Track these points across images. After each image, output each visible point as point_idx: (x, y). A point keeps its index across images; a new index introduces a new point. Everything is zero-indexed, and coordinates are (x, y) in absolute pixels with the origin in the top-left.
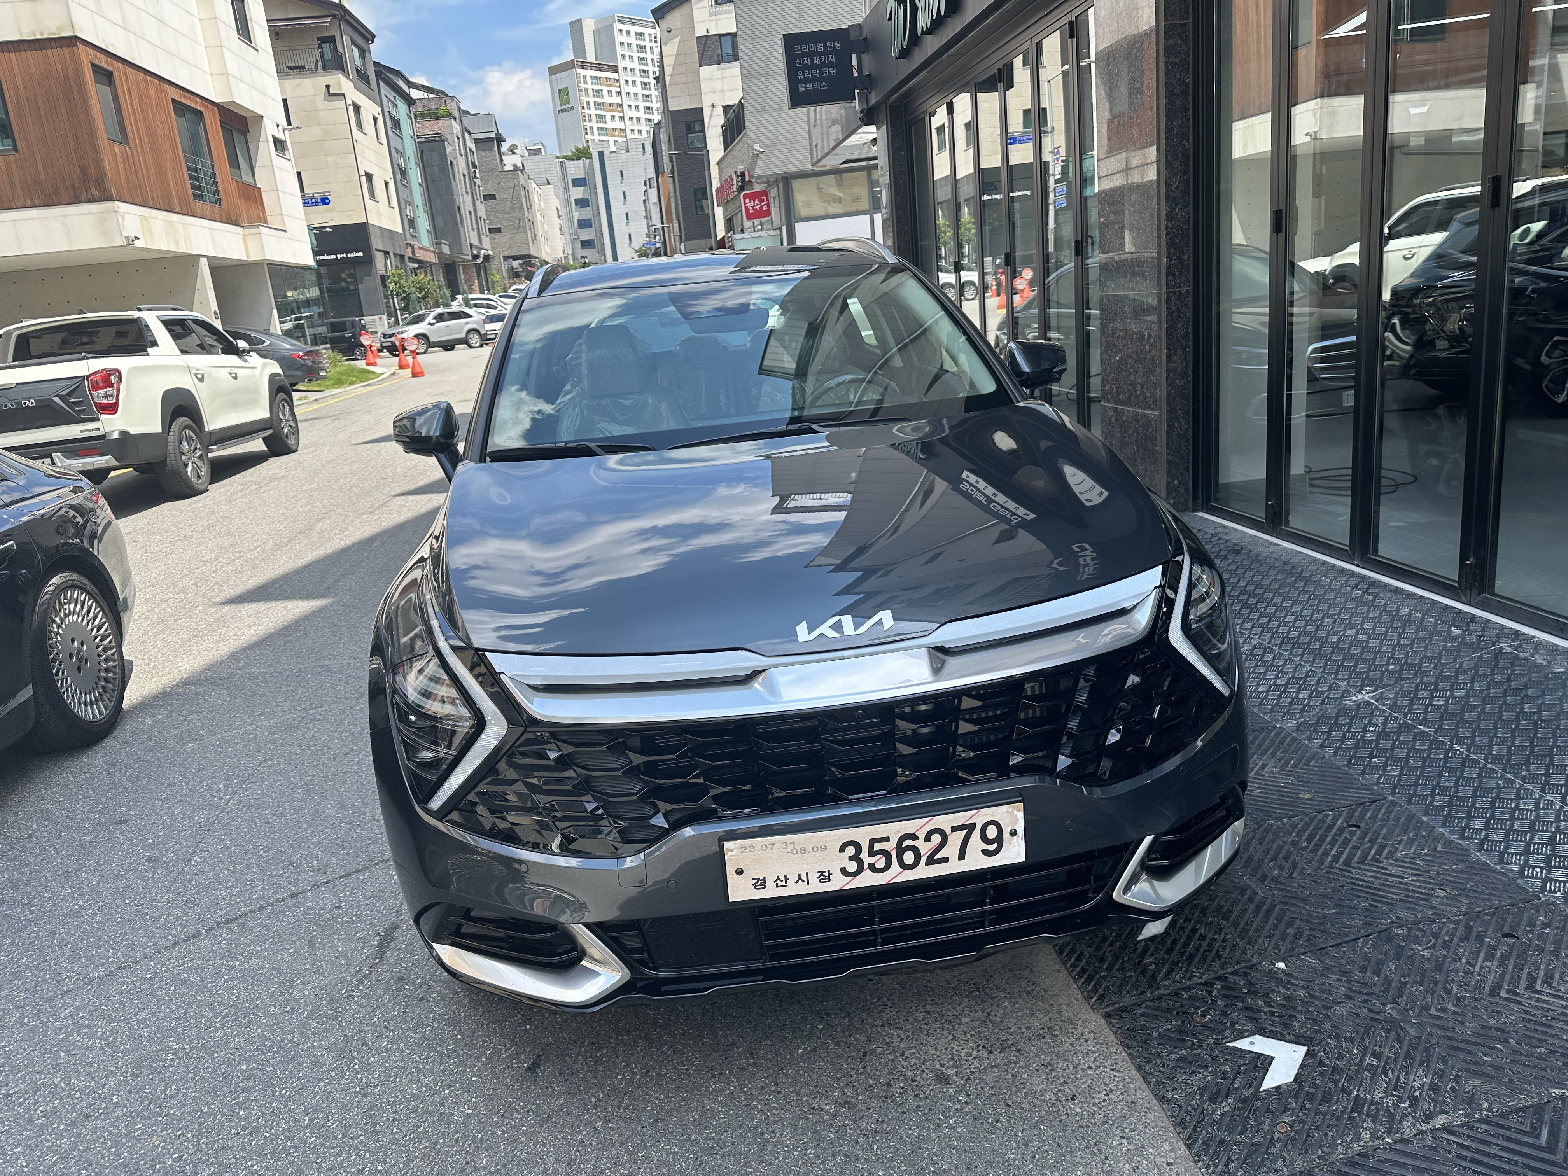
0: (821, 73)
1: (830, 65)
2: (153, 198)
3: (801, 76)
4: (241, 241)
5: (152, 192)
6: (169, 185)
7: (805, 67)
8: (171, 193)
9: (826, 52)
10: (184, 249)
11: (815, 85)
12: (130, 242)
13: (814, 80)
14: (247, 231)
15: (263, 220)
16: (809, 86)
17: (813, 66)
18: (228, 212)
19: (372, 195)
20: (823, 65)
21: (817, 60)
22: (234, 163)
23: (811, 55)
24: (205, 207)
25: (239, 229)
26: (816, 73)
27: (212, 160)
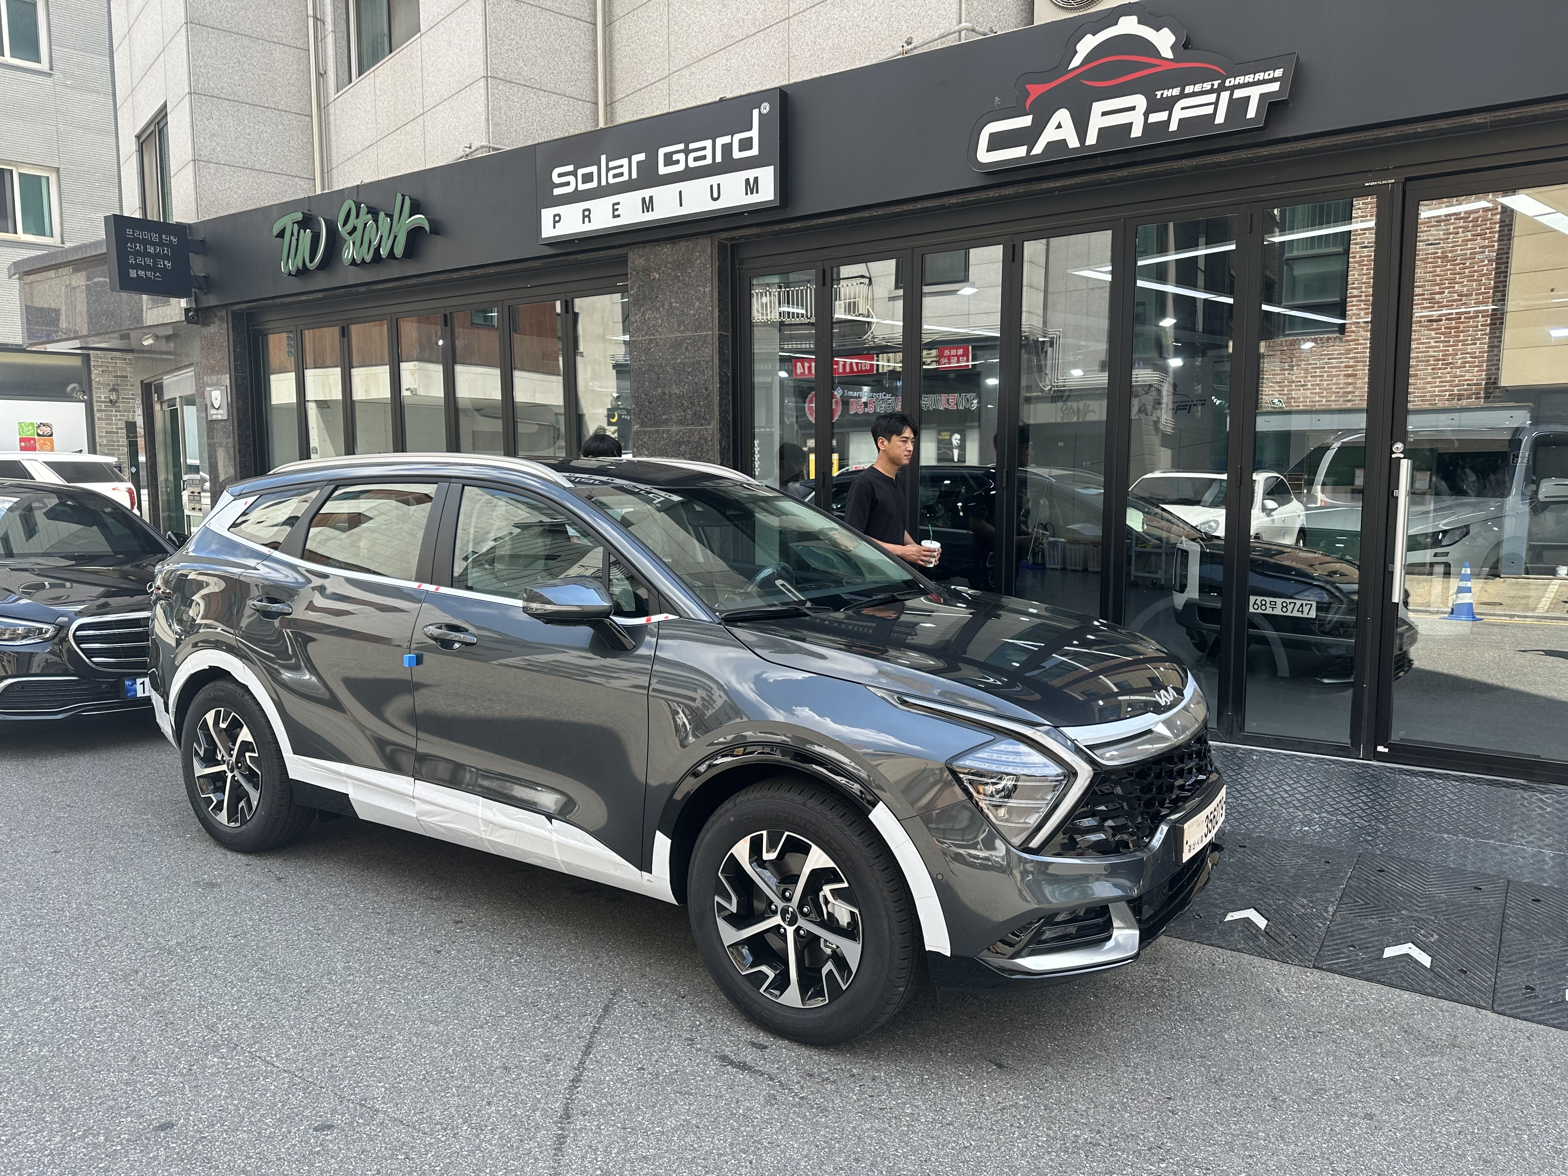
0: (155, 263)
1: (165, 257)
3: (132, 261)
7: (137, 254)
9: (161, 244)
11: (149, 273)
13: (146, 268)
16: (142, 273)
17: (146, 254)
20: (155, 256)
21: (151, 250)
23: (145, 242)
26: (149, 261)
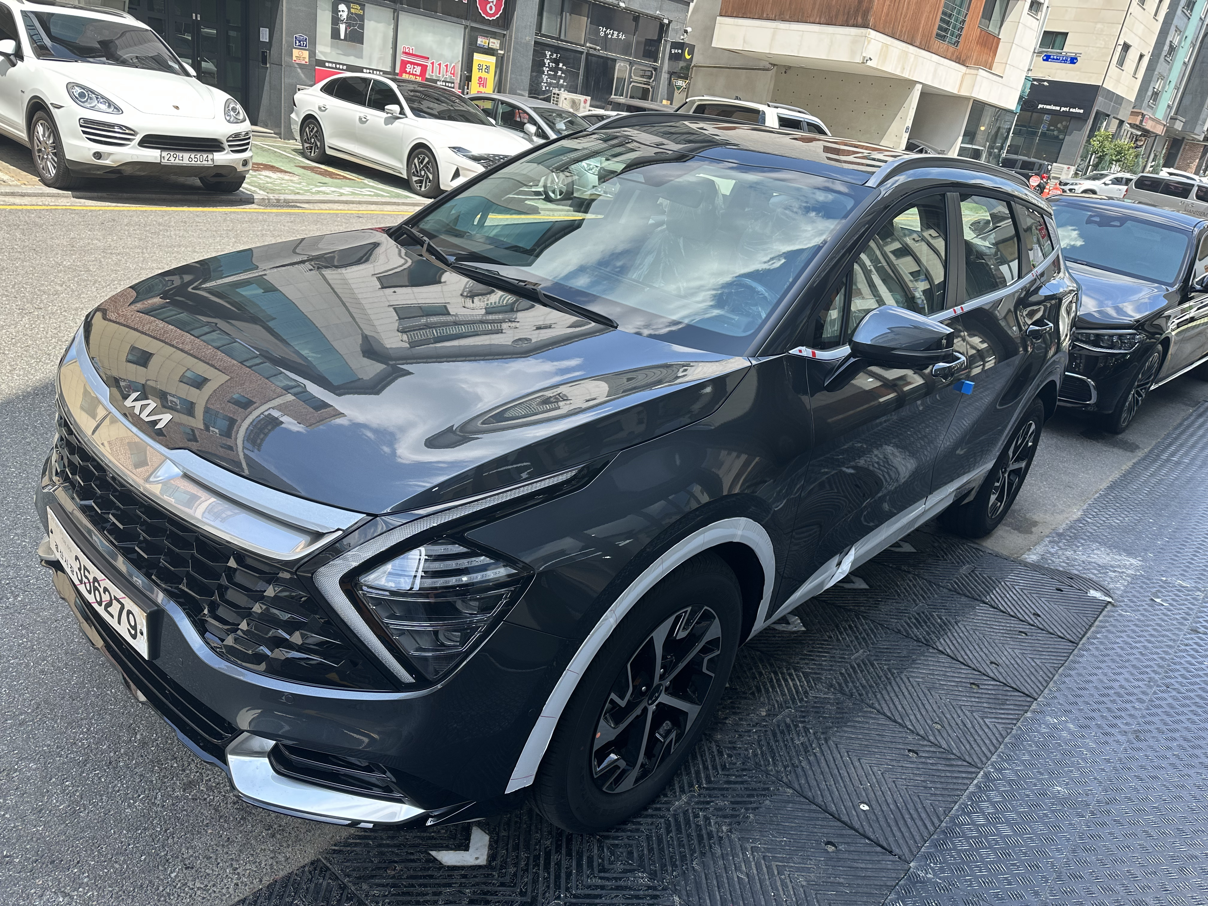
2: (901, 31)
4: (960, 78)
5: (903, 27)
6: (920, 23)
8: (918, 30)
10: (906, 75)
12: (865, 61)
14: (969, 71)
15: (988, 66)
18: (961, 53)
19: (1121, 62)
22: (988, 15)
24: (942, 45)
25: (963, 69)
27: (968, 10)
